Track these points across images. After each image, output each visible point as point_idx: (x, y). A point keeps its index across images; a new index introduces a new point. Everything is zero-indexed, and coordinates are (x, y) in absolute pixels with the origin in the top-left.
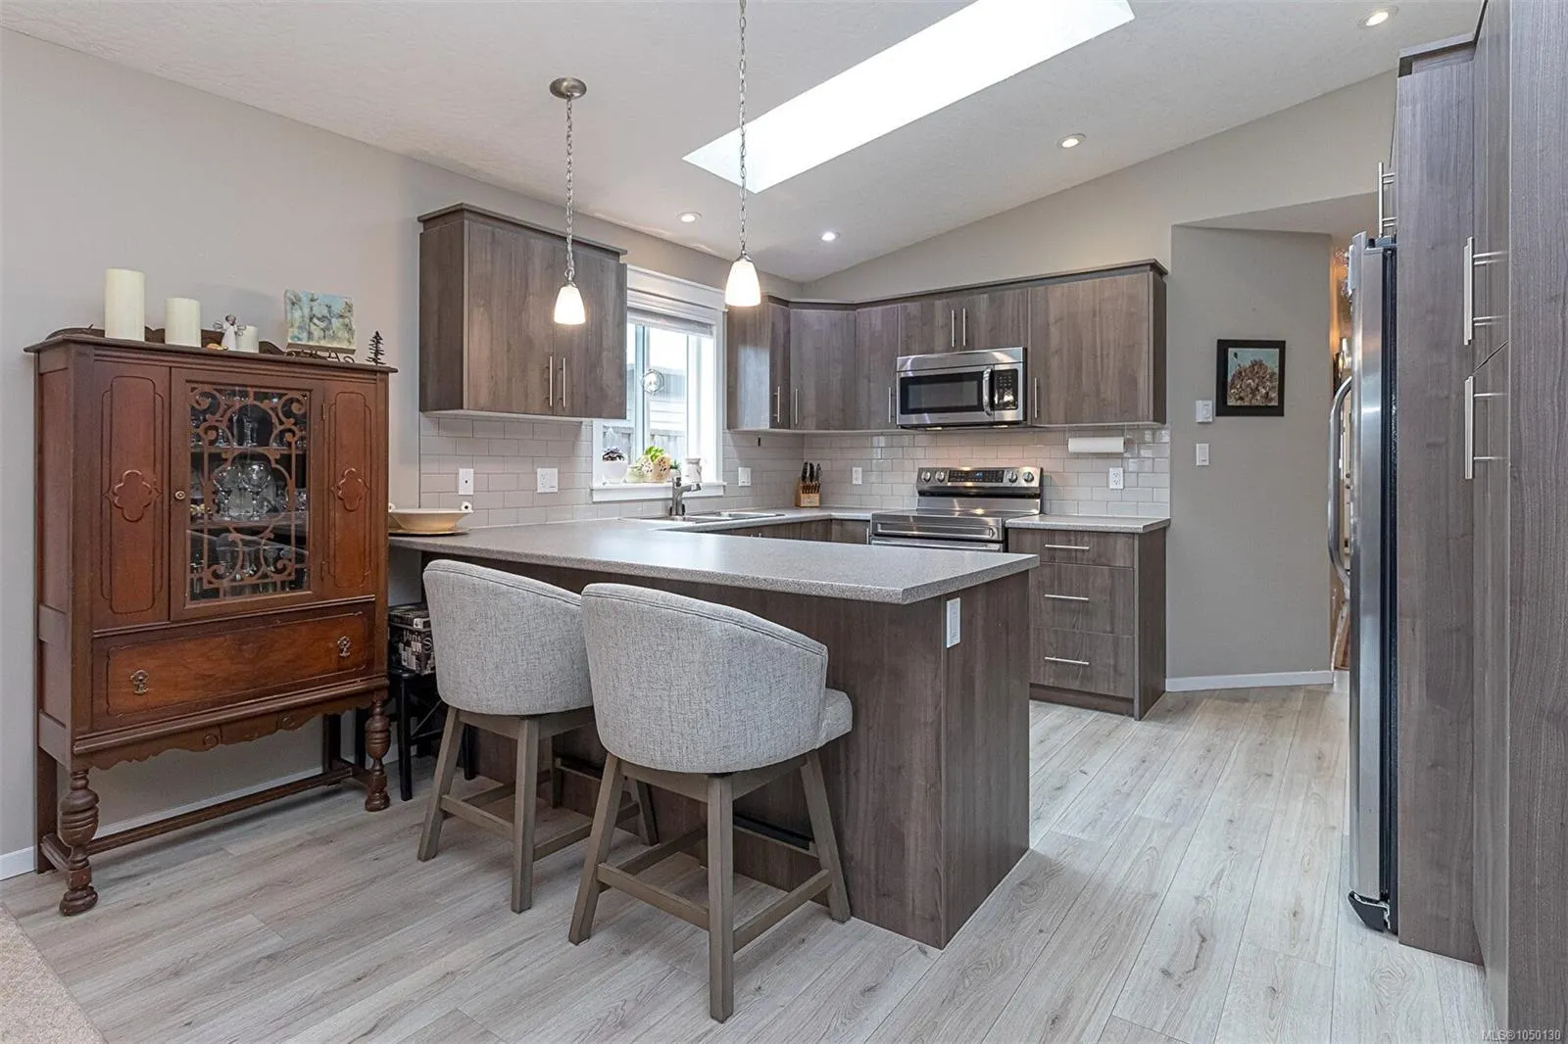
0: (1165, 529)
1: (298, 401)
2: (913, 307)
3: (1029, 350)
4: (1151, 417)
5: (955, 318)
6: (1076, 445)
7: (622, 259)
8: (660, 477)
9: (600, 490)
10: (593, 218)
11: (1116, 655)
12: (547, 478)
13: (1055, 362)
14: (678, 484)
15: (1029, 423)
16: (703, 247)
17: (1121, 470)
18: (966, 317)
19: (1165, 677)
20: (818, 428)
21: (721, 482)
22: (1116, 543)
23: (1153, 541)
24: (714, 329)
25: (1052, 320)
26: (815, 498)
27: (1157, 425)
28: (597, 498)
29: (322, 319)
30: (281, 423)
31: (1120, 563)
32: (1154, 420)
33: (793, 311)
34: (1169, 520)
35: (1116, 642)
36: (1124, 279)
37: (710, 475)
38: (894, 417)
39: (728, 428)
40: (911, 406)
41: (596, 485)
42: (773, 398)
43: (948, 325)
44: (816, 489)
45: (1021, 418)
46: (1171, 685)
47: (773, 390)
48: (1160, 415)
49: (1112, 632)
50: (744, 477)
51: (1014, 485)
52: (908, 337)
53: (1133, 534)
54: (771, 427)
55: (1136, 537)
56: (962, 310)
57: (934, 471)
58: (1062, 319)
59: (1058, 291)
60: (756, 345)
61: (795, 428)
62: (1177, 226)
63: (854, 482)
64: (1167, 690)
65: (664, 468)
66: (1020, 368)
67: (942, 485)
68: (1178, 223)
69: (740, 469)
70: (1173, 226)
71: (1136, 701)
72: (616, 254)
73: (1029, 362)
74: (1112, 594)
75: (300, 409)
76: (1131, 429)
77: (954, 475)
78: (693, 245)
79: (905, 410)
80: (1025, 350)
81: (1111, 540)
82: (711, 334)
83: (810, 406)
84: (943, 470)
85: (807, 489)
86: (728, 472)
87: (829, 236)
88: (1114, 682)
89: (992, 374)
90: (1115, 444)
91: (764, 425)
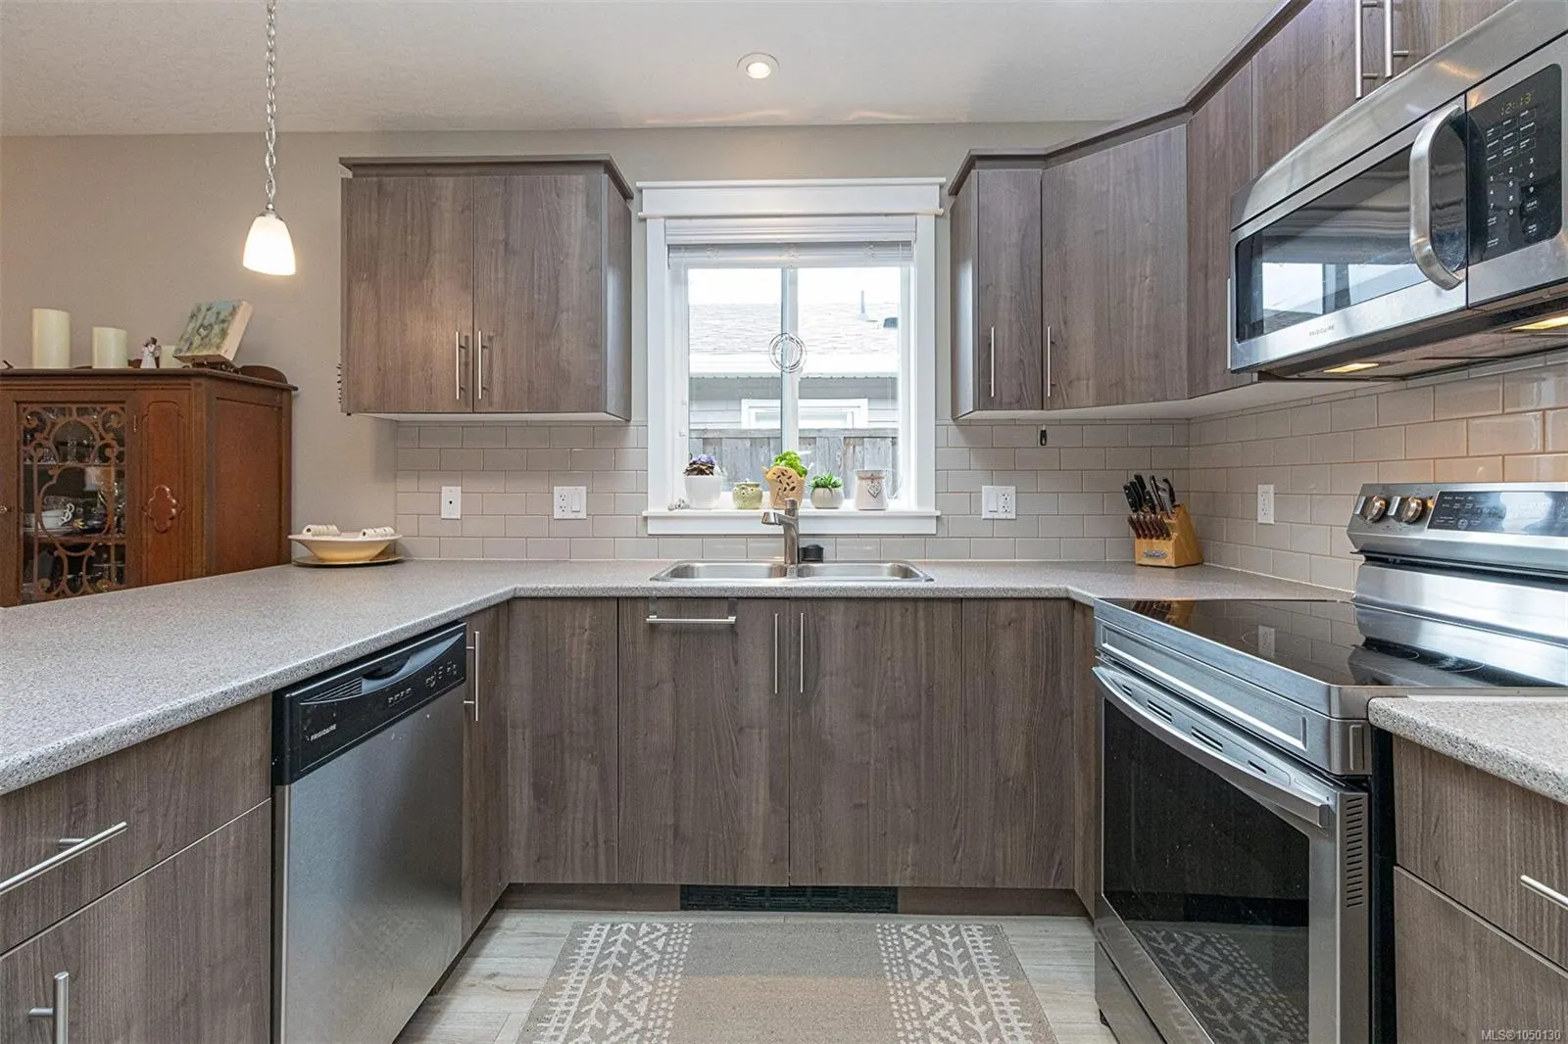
1: (115, 413)
2: (1281, 43)
12: (570, 500)
16: (878, 116)
21: (932, 510)
24: (915, 248)
28: (653, 528)
29: (208, 326)
30: (102, 439)
39: (951, 416)
41: (652, 510)
75: (119, 423)
78: (851, 118)
82: (912, 258)
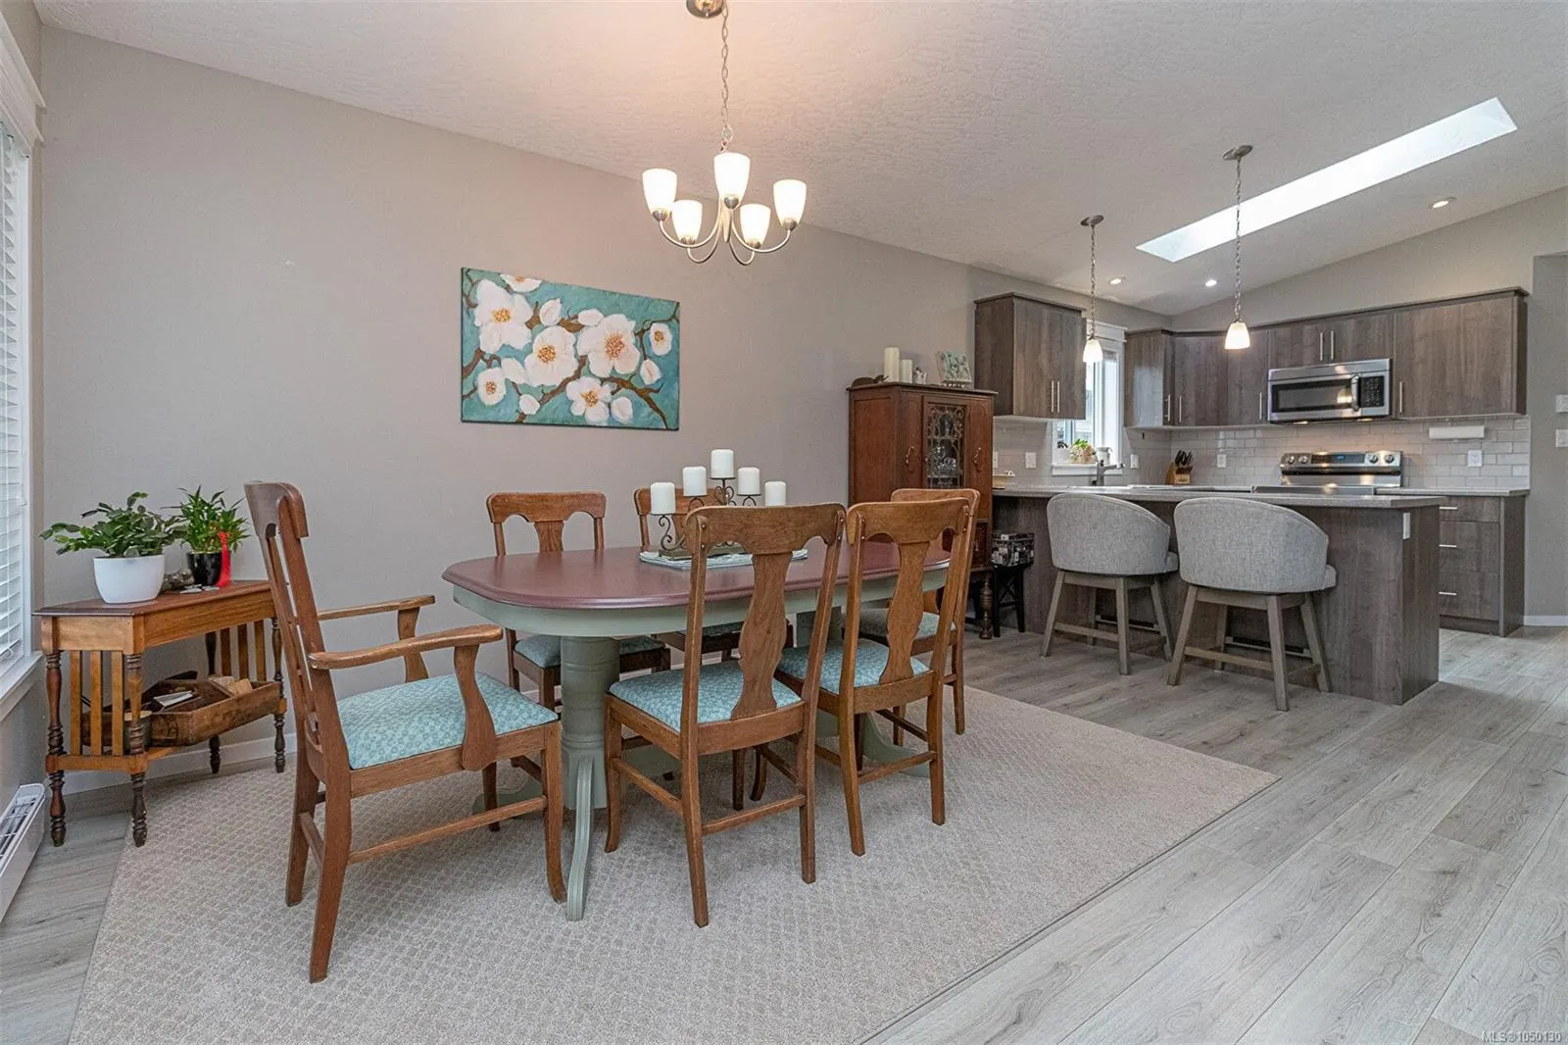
0: (1524, 496)
1: (961, 411)
2: (1282, 332)
3: (1394, 360)
4: (1514, 408)
5: (1324, 339)
6: (1435, 432)
7: (1083, 315)
8: (1087, 460)
9: (1056, 468)
10: (1054, 288)
11: (1482, 589)
12: (1030, 458)
13: (1419, 370)
14: (1102, 465)
15: (1393, 416)
16: (1114, 298)
17: (1480, 452)
18: (1334, 338)
19: (1523, 614)
20: (1197, 425)
21: (1121, 464)
22: (1482, 505)
23: (1516, 503)
24: (1117, 356)
25: (1417, 336)
26: (1187, 477)
27: (1519, 415)
28: (1055, 473)
29: (955, 366)
31: (1486, 519)
32: (1517, 412)
33: (1178, 339)
34: (1528, 491)
35: (1482, 580)
36: (1488, 304)
37: (1114, 460)
38: (1265, 414)
39: (1125, 425)
40: (1281, 406)
41: (1054, 464)
42: (1165, 404)
43: (1316, 344)
44: (1188, 470)
45: (1387, 413)
46: (1528, 620)
47: (1165, 397)
48: (1521, 408)
49: (1479, 571)
50: (1134, 462)
51: (1376, 464)
52: (1278, 354)
53: (1499, 497)
54: (1164, 424)
55: (1502, 499)
56: (1330, 333)
57: (1298, 456)
58: (1427, 336)
59: (1423, 315)
60: (1150, 365)
61: (1179, 424)
62: (1541, 257)
63: (1219, 466)
64: (1525, 624)
65: (1089, 453)
66: (1387, 375)
67: (1304, 466)
68: (1543, 253)
69: (1132, 456)
70: (1535, 258)
71: (1501, 624)
72: (1079, 312)
73: (1394, 371)
74: (1479, 541)
76: (1491, 419)
77: (1315, 459)
78: (1106, 297)
79: (1275, 409)
80: (1391, 362)
81: (1478, 502)
82: (1115, 359)
83: (1191, 408)
84: (1308, 455)
85: (1180, 472)
86: (1124, 456)
87: (1211, 283)
88: (1480, 608)
89: (1360, 380)
90: (1478, 431)
91: (1158, 423)
